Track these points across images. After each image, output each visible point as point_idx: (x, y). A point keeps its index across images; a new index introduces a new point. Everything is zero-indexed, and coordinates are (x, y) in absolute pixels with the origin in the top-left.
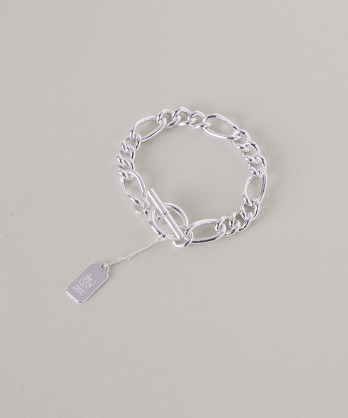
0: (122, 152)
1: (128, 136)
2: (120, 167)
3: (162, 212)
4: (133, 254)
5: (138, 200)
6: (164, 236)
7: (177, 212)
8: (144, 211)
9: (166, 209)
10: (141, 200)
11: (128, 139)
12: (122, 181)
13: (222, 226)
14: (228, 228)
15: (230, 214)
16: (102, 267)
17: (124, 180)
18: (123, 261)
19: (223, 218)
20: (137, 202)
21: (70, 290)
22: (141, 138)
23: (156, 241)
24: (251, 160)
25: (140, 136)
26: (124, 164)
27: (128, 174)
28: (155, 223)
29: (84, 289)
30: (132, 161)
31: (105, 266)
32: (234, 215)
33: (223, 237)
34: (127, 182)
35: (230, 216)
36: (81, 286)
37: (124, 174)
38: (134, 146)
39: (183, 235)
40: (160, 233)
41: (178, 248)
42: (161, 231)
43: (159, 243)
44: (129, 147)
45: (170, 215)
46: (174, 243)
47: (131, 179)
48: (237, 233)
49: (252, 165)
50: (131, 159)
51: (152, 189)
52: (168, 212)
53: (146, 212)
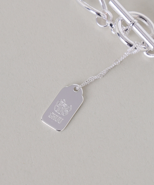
3: (129, 22)
4: (105, 71)
5: (99, 12)
6: (135, 48)
7: (144, 22)
8: (108, 23)
9: (133, 19)
10: (103, 12)
16: (75, 89)
18: (96, 80)
20: (99, 14)
21: (45, 118)
23: (126, 54)
28: (123, 34)
29: (61, 116)
31: (77, 88)
36: (57, 114)
40: (131, 45)
42: (132, 42)
43: (131, 56)
45: (138, 24)
46: (145, 53)
52: (135, 21)
53: (111, 25)
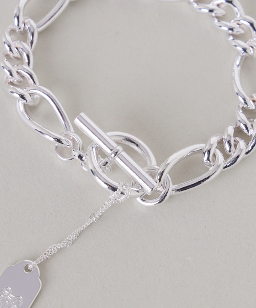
0: (7, 56)
1: (11, 27)
2: (11, 83)
3: (109, 151)
4: (74, 234)
6: (122, 193)
7: (135, 147)
8: (76, 154)
9: (115, 145)
10: (65, 136)
11: (13, 31)
12: (22, 108)
13: (214, 155)
14: (226, 156)
15: (223, 131)
16: (27, 269)
17: (25, 105)
18: (60, 250)
19: (214, 140)
20: (59, 141)
22: (34, 25)
23: (108, 204)
24: (231, 29)
25: (32, 22)
26: (16, 77)
27: (31, 95)
28: (99, 170)
30: (30, 69)
31: (30, 267)
32: (231, 130)
33: (222, 173)
34: (29, 109)
35: (223, 133)
37: (22, 97)
38: (25, 41)
39: (156, 184)
40: (114, 189)
41: (148, 207)
42: (115, 184)
43: (116, 206)
44: (19, 46)
45: (124, 154)
46: (139, 199)
47: (37, 102)
48: (243, 159)
49: (236, 37)
50: (26, 67)
51: (82, 114)
52: (119, 148)
53: (80, 157)
